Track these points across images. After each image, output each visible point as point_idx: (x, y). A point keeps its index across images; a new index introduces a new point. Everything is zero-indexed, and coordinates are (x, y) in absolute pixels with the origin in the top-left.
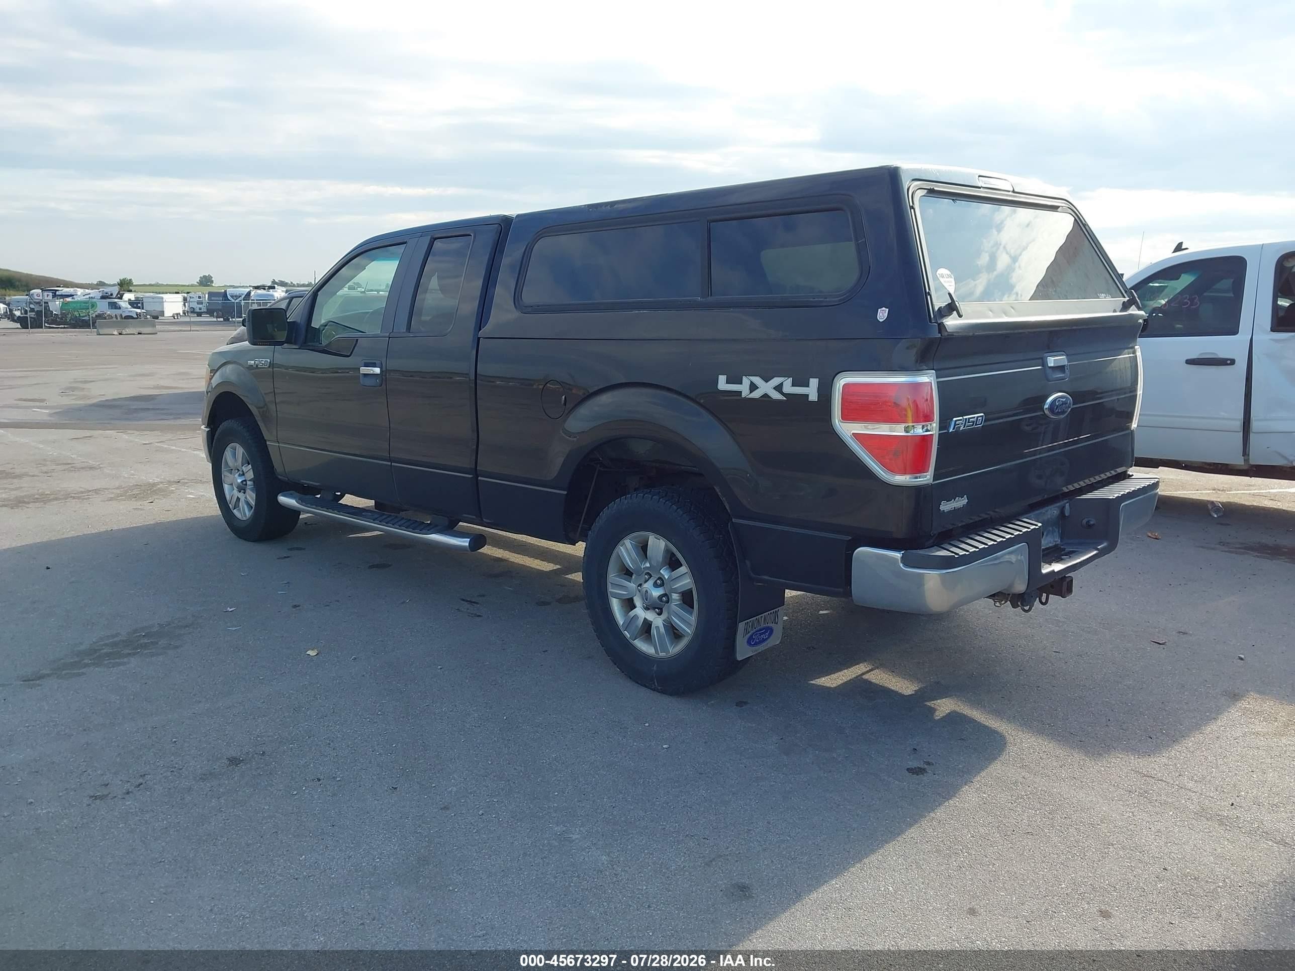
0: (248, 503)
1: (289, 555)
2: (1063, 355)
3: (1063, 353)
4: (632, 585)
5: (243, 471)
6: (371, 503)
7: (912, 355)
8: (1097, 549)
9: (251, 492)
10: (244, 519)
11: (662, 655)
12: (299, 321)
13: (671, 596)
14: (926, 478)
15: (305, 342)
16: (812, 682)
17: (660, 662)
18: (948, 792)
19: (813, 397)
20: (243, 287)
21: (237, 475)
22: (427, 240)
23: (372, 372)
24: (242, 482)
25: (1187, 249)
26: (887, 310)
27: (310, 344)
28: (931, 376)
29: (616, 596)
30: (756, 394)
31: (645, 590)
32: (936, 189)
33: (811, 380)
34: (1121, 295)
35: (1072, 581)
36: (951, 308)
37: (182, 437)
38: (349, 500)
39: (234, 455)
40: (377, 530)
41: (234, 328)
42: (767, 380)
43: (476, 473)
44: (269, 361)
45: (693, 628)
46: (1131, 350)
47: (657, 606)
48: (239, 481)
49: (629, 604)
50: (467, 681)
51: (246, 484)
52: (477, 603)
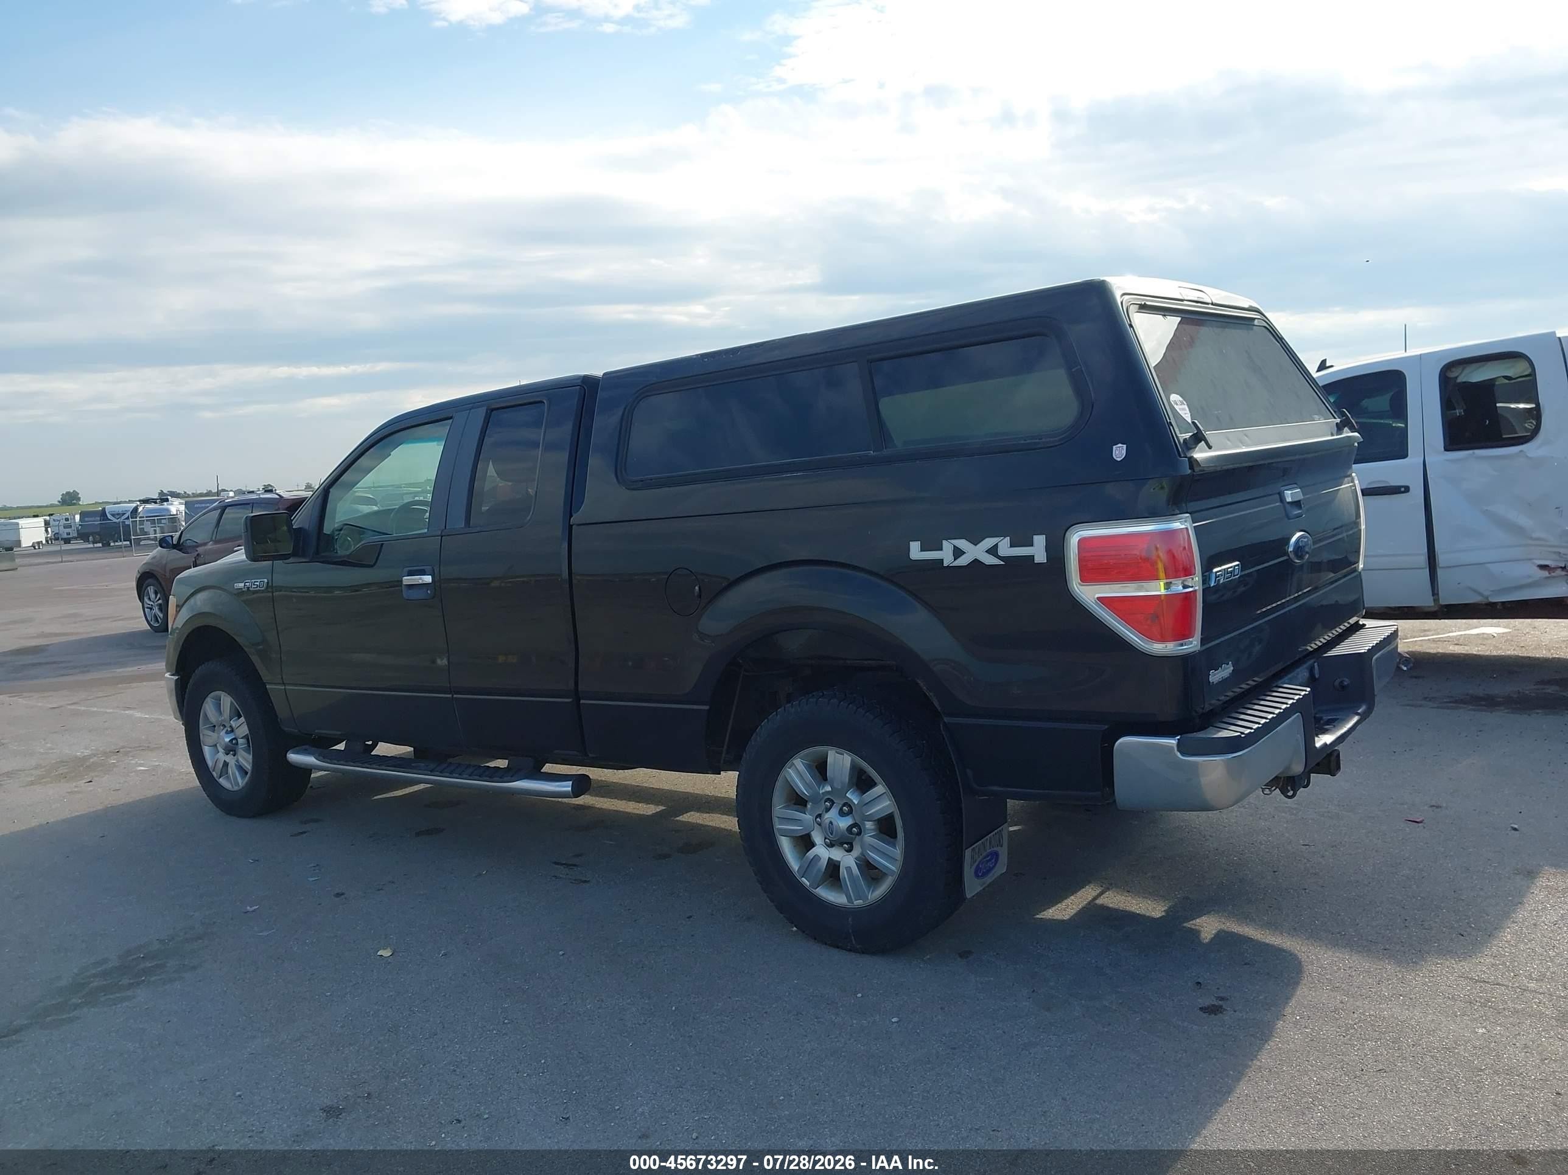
0: (240, 768)
1: (304, 830)
2: (1296, 488)
3: (1296, 486)
4: (808, 817)
5: (231, 727)
6: (405, 750)
7: (1163, 496)
8: (1358, 714)
9: (244, 753)
10: (236, 788)
11: (858, 903)
12: (306, 527)
13: (864, 825)
14: (1193, 644)
15: (317, 552)
16: (1038, 916)
17: (857, 912)
18: (1263, 1033)
19: (1041, 557)
20: (125, 502)
21: (223, 733)
22: (482, 412)
23: (420, 582)
24: (231, 741)
25: (1332, 366)
26: (1125, 446)
27: (323, 554)
28: (1186, 521)
29: (785, 833)
30: (963, 561)
31: (827, 821)
32: (1148, 303)
33: (1036, 538)
34: (1331, 416)
35: (1339, 755)
36: (1198, 438)
37: (100, 694)
38: (384, 749)
39: (218, 706)
40: (421, 782)
41: (120, 554)
42: (975, 543)
43: (577, 695)
44: (266, 580)
45: (900, 863)
46: (1349, 478)
47: (845, 841)
48: (227, 740)
49: (805, 843)
50: (604, 967)
51: (237, 744)
52: (575, 865)
